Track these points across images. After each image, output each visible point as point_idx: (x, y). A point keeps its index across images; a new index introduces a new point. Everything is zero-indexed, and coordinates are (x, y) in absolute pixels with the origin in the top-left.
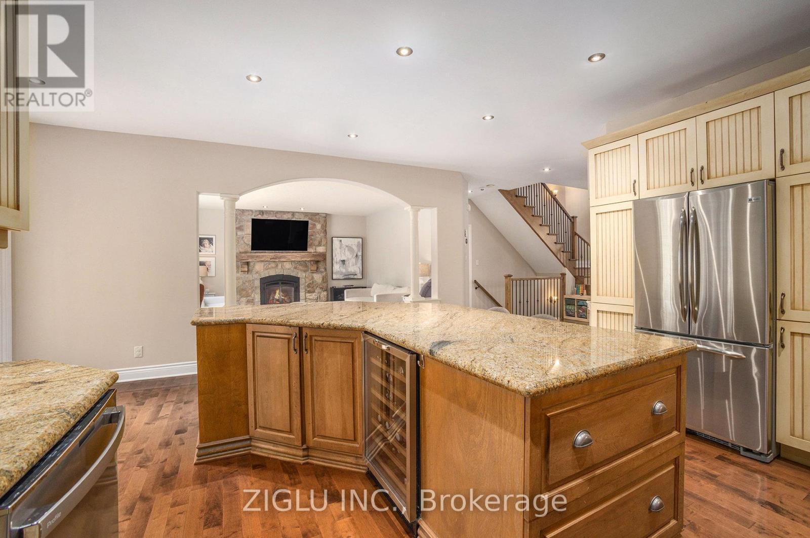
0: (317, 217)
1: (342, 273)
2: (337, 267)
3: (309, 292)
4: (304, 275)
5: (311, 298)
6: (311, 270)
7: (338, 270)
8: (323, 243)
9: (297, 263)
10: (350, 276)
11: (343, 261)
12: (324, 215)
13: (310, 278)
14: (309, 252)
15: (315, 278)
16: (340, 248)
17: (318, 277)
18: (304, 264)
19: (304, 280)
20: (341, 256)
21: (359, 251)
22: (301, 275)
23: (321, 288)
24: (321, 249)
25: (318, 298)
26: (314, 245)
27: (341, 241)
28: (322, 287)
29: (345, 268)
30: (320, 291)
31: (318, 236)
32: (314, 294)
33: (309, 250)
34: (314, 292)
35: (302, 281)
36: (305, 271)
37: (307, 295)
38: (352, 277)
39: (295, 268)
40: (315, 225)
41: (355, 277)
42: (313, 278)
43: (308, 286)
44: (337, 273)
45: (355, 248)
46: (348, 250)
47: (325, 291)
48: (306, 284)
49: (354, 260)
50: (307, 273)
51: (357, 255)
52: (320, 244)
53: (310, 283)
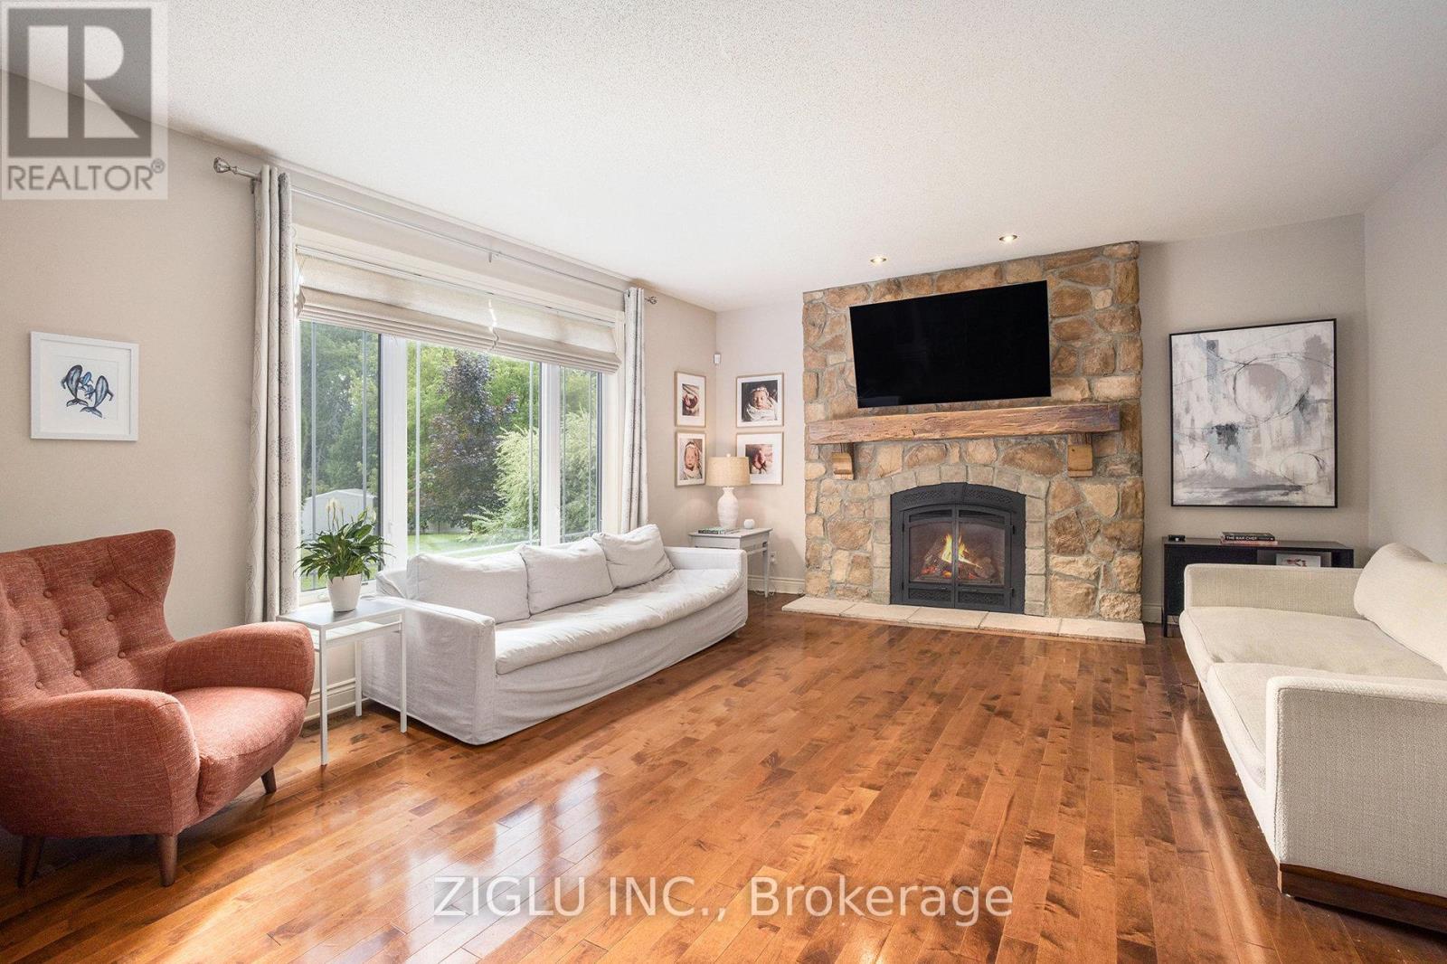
0: (1096, 263)
1: (1217, 480)
2: (1191, 457)
3: (1062, 549)
4: (1043, 485)
5: (1069, 570)
6: (1070, 470)
7: (1203, 467)
8: (1125, 358)
9: (1017, 444)
10: (1263, 494)
11: (1228, 432)
12: (1126, 250)
13: (1068, 498)
14: (1056, 402)
15: (1090, 500)
16: (1210, 376)
17: (1100, 497)
18: (1046, 446)
19: (1041, 504)
20: (1215, 409)
21: (1316, 379)
22: (1030, 485)
23: (1112, 538)
24: (1113, 387)
25: (1097, 575)
26: (1084, 373)
27: (1212, 346)
28: (1117, 533)
29: (1236, 460)
30: (1109, 549)
31: (1099, 335)
32: (1081, 560)
33: (1057, 393)
34: (1083, 550)
35: (1034, 510)
36: (1047, 473)
37: (1056, 559)
38: (1276, 497)
39: (1010, 460)
40: (1085, 295)
41: (1295, 498)
42: (1078, 498)
43: (1060, 527)
44: (1196, 479)
45: (1293, 370)
46: (1253, 381)
47: (1132, 549)
48: (1051, 521)
49: (1287, 426)
50: (1057, 479)
51: (1302, 403)
52: (1108, 368)
53: (1067, 518)
